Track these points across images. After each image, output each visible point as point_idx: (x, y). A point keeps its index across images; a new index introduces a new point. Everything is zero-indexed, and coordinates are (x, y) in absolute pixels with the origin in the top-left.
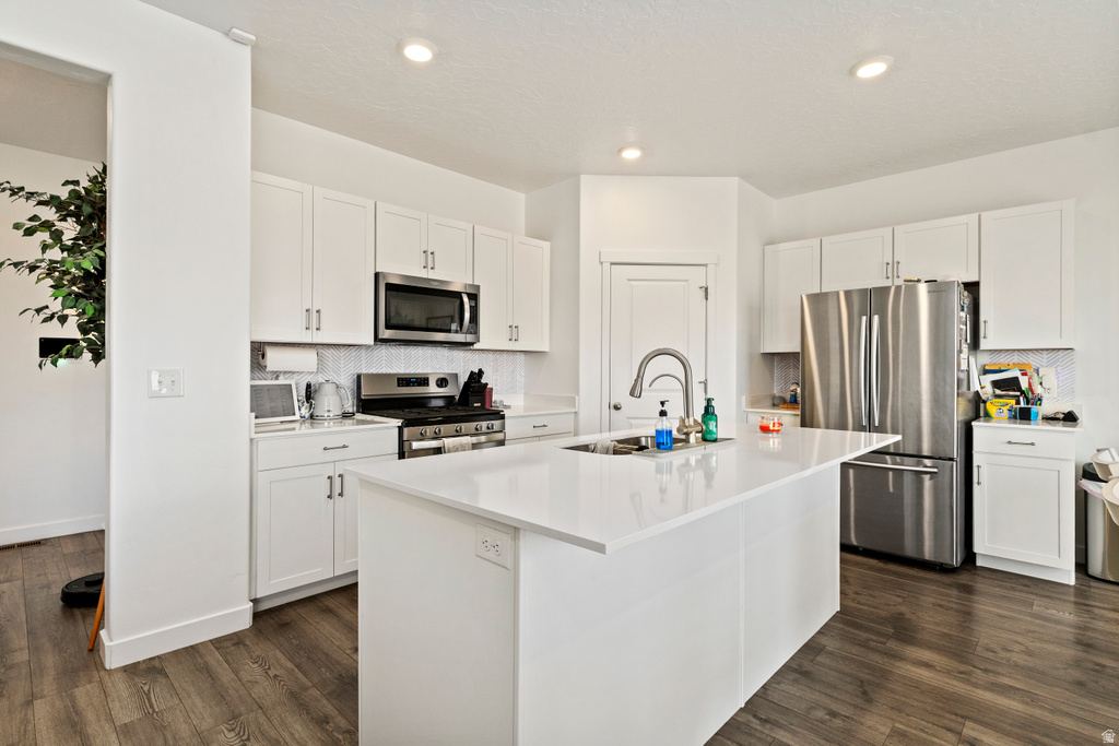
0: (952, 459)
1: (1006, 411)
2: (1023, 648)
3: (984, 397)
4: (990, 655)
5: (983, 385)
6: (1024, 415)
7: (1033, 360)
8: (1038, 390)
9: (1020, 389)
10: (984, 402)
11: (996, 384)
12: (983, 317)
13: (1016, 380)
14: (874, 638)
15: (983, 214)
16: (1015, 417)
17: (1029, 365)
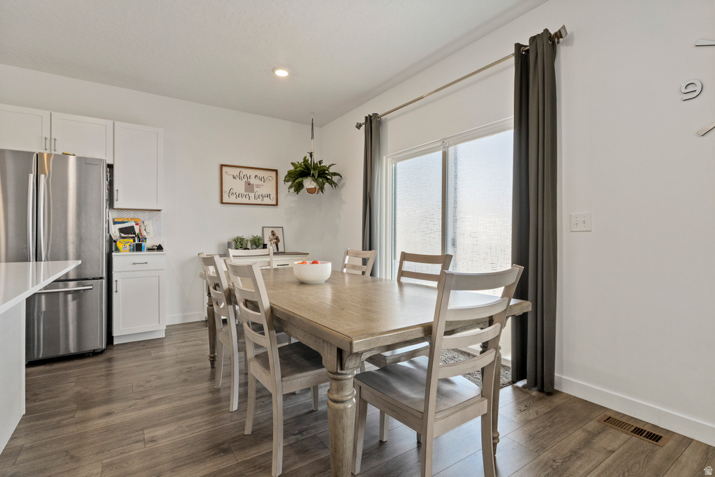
0: (102, 278)
1: (128, 246)
2: (156, 377)
3: (114, 239)
4: (141, 389)
5: (115, 231)
6: (138, 248)
7: (141, 216)
8: (144, 233)
9: (135, 233)
10: (115, 242)
11: (121, 230)
12: (116, 187)
13: (132, 227)
14: (63, 417)
15: (116, 122)
16: (133, 250)
17: (139, 219)
